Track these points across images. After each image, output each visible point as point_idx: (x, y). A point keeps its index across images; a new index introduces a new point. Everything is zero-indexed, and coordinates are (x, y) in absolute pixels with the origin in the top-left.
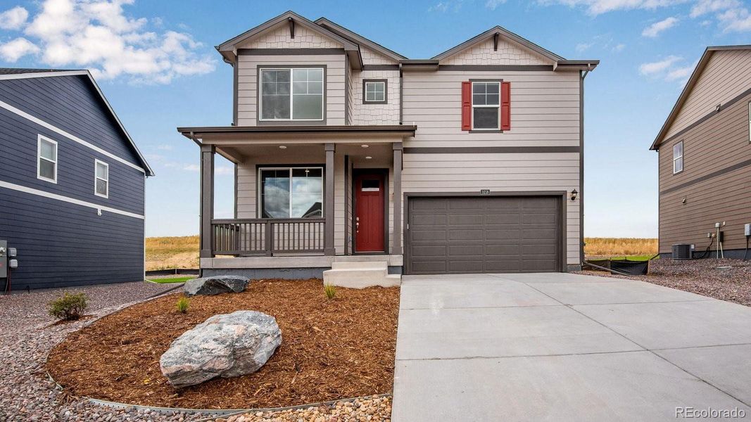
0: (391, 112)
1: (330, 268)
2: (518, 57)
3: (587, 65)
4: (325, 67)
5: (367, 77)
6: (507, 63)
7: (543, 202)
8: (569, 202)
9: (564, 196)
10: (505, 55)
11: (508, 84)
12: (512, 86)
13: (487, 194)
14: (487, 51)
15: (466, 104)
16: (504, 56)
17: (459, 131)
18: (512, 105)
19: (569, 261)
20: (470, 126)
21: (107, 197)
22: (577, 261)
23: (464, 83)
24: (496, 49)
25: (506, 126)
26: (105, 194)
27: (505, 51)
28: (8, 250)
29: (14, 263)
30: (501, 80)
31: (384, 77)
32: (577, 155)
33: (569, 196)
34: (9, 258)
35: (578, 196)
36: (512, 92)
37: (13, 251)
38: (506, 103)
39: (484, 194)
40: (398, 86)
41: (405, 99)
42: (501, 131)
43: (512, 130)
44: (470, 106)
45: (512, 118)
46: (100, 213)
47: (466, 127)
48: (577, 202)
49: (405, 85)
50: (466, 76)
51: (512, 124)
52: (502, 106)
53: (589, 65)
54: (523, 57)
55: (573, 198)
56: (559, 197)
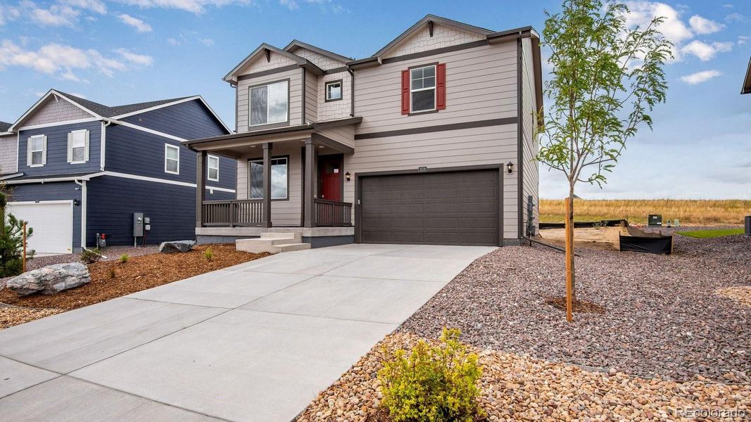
0: (345, 107)
1: (259, 237)
2: (452, 39)
3: (518, 33)
4: (289, 80)
5: (328, 80)
6: (443, 46)
7: (481, 176)
8: (506, 175)
9: (500, 169)
10: (441, 39)
11: (444, 65)
12: (447, 66)
13: (424, 171)
14: (424, 39)
15: (405, 90)
16: (439, 40)
17: (399, 115)
18: (448, 85)
19: (506, 236)
20: (408, 110)
21: (217, 180)
22: (515, 236)
23: (403, 72)
24: (431, 35)
25: (442, 106)
26: (216, 178)
27: (441, 35)
28: (144, 219)
29: (148, 227)
30: (437, 63)
31: (340, 78)
32: (515, 126)
33: (505, 169)
34: (145, 224)
35: (515, 168)
36: (448, 72)
37: (147, 220)
38: (442, 84)
39: (421, 171)
40: (350, 84)
41: (356, 93)
42: (437, 111)
43: (448, 109)
44: (408, 92)
45: (448, 97)
46: (212, 192)
47: (405, 111)
48: (515, 175)
49: (357, 82)
50: (404, 65)
51: (447, 103)
52: (437, 88)
53: (520, 33)
54: (458, 36)
55: (510, 171)
56: (495, 170)
